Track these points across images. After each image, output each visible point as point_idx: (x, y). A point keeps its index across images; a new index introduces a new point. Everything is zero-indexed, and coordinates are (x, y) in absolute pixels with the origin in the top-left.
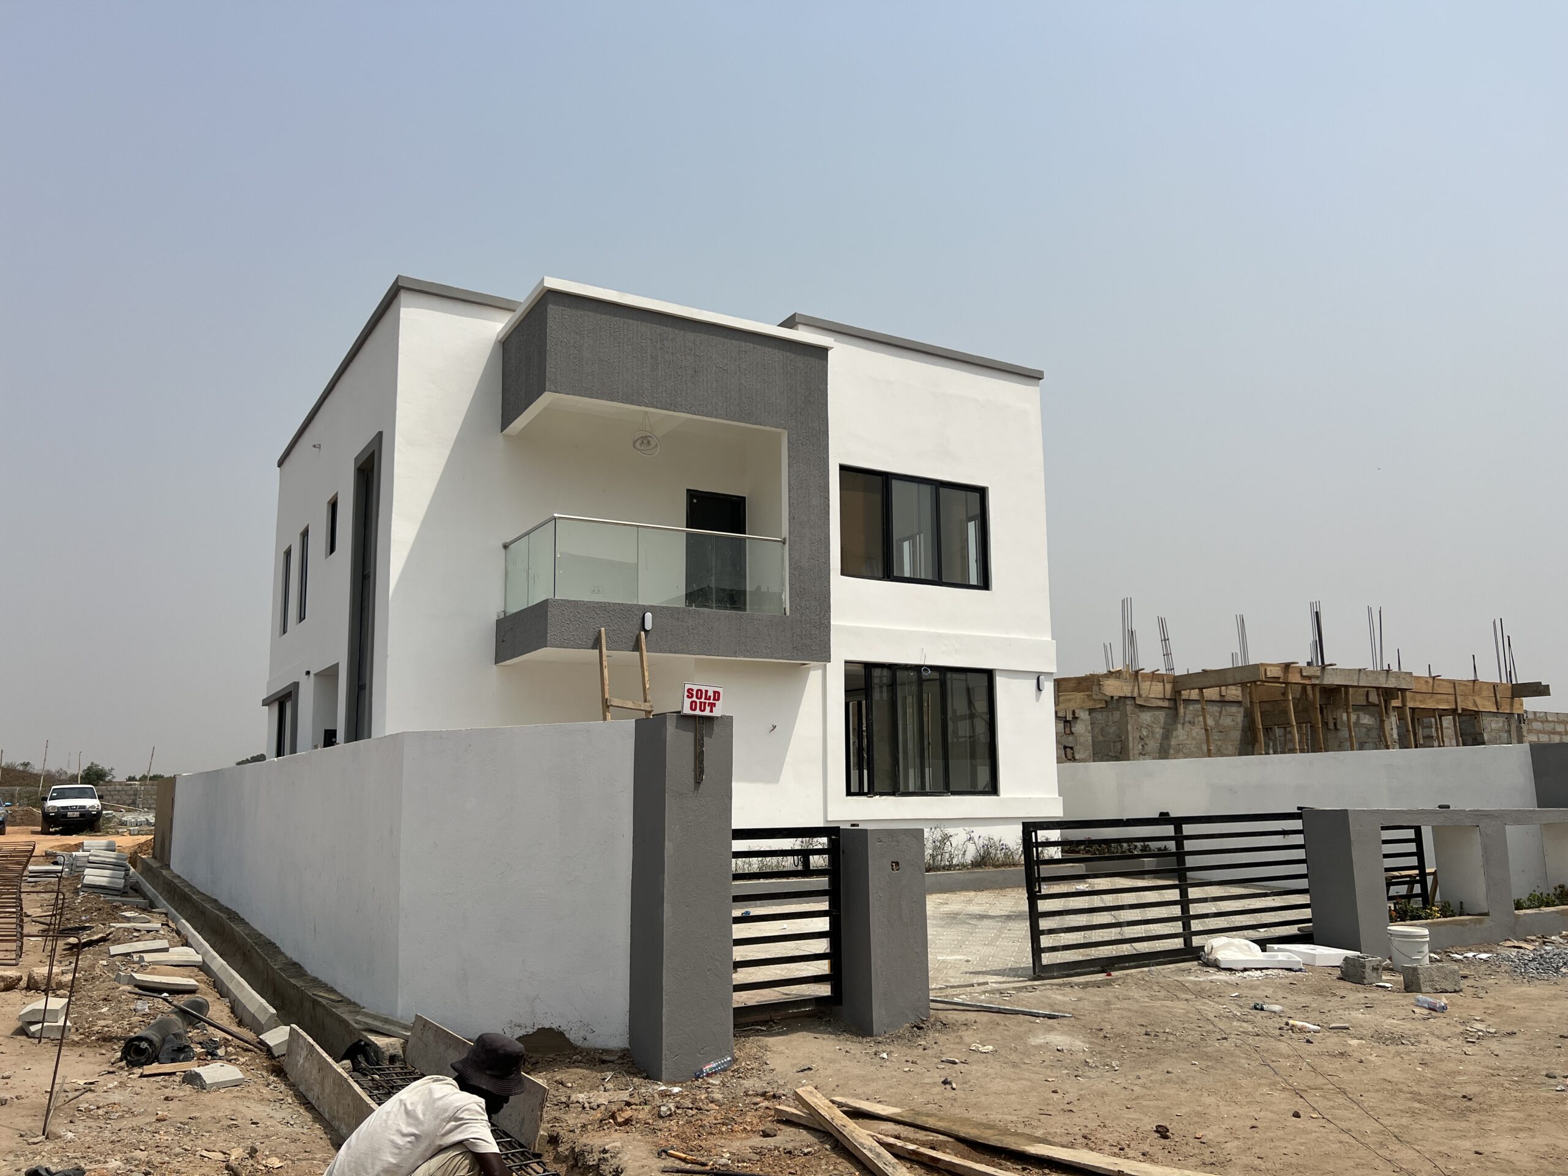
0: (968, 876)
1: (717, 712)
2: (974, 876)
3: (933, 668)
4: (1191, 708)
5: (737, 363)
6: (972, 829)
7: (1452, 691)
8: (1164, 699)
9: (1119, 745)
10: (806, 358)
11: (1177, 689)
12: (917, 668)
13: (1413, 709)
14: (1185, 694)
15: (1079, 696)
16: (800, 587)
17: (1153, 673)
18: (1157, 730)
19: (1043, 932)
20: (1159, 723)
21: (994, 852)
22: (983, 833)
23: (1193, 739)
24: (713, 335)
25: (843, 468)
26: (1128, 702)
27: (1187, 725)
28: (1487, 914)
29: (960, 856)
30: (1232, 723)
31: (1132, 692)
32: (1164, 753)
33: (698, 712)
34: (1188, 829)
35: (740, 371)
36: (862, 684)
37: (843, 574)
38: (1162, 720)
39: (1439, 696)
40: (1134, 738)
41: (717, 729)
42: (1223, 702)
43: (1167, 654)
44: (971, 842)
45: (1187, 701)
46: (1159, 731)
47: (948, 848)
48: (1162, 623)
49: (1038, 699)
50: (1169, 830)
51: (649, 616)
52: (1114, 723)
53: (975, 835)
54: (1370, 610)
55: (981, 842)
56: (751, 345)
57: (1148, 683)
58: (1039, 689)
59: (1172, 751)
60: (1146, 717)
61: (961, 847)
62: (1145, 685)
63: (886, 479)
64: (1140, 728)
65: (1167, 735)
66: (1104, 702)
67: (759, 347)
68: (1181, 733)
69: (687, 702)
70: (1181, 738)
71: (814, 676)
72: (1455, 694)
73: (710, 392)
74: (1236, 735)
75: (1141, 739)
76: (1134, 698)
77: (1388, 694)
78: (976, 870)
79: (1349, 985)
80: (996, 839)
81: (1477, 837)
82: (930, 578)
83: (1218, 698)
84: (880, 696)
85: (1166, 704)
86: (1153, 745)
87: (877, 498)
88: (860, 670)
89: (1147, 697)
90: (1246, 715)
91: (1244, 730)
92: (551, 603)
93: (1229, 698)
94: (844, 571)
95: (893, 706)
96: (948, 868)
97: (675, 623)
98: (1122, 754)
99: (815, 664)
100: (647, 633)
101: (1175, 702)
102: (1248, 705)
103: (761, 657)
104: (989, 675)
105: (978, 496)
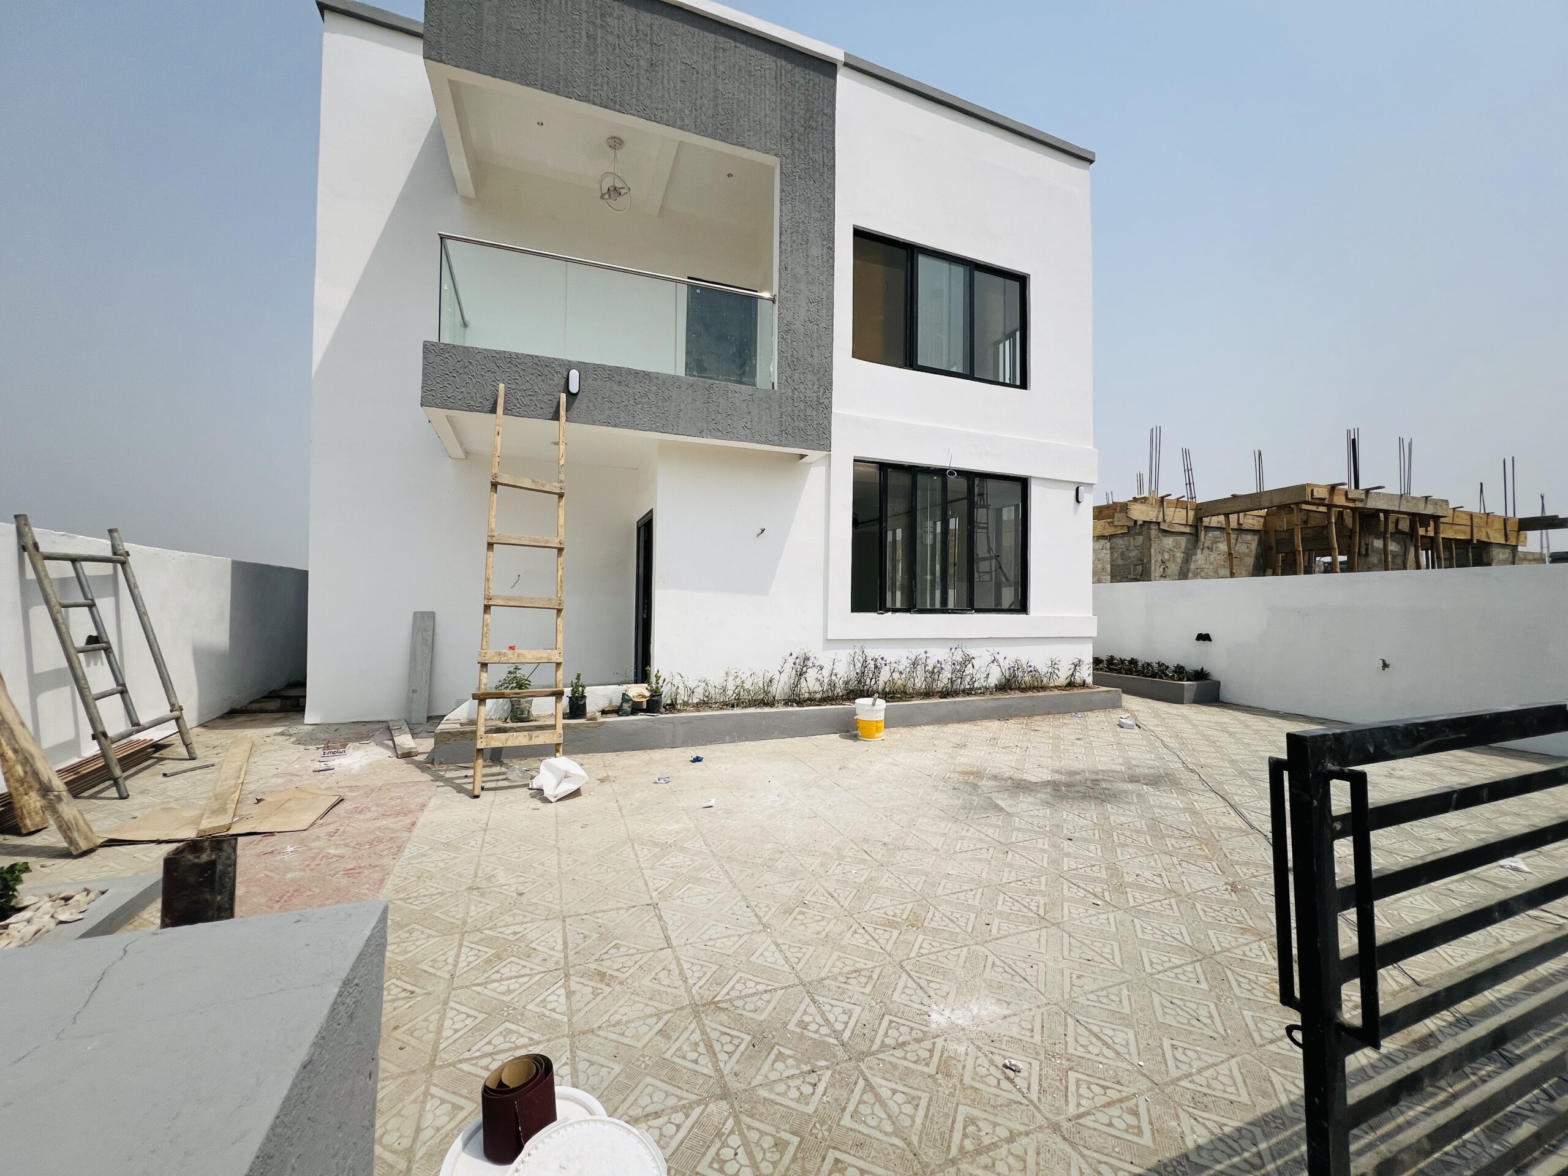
0: (991, 704)
2: (998, 703)
4: (1210, 535)
5: (712, 62)
6: (997, 649)
7: (1469, 523)
8: (1186, 525)
9: (1140, 568)
10: (807, 71)
11: (1199, 516)
12: (941, 472)
14: (1206, 521)
15: (1100, 523)
16: (792, 356)
17: (1178, 499)
18: (1178, 554)
20: (1180, 547)
21: (1020, 674)
22: (1010, 655)
23: (1211, 564)
24: (678, 20)
26: (1153, 527)
27: (1206, 551)
29: (982, 680)
30: (1247, 550)
31: (1157, 517)
32: (1183, 574)
35: (716, 73)
37: (856, 354)
38: (1183, 545)
39: (1458, 527)
40: (1156, 561)
42: (1240, 530)
43: (1190, 484)
44: (995, 663)
45: (1208, 528)
46: (1179, 556)
47: (969, 670)
48: (1186, 453)
49: (1075, 512)
51: (574, 375)
52: (1135, 547)
53: (1000, 658)
54: (1401, 441)
55: (1005, 665)
56: (733, 43)
57: (1173, 509)
58: (1077, 501)
59: (1190, 575)
60: (1169, 541)
61: (983, 669)
62: (1170, 512)
63: (910, 249)
64: (1162, 552)
65: (1187, 560)
66: (1126, 528)
67: (743, 47)
68: (1200, 558)
70: (1199, 562)
71: (815, 474)
72: (1472, 526)
73: (672, 94)
74: (1250, 561)
75: (1163, 562)
76: (1159, 523)
77: (1421, 521)
78: (1000, 696)
80: (1024, 662)
82: (960, 370)
84: (896, 506)
85: (1188, 530)
86: (1173, 568)
87: (900, 274)
88: (873, 470)
89: (1170, 522)
90: (1260, 543)
91: (1257, 558)
92: (427, 347)
93: (1246, 526)
94: (859, 353)
95: (912, 513)
96: (968, 692)
97: (616, 388)
98: (1144, 575)
99: (813, 455)
100: (572, 396)
101: (1196, 529)
102: (1263, 534)
103: (738, 439)
104: (1023, 483)
105: (1017, 284)
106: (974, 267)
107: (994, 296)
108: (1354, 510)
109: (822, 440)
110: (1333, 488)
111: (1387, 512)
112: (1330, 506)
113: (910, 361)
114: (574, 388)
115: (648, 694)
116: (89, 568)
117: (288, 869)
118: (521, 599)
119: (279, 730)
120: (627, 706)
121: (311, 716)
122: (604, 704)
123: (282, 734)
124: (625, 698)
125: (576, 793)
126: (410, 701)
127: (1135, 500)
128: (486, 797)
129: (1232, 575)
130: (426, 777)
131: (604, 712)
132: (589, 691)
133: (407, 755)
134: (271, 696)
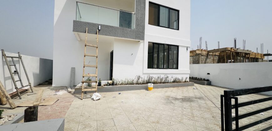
0: (171, 85)
2: (173, 85)
3: (167, 45)
6: (173, 75)
12: (163, 44)
13: (251, 58)
14: (209, 54)
15: (191, 54)
16: (138, 24)
17: (204, 50)
20: (205, 58)
21: (177, 80)
22: (175, 76)
23: (210, 61)
25: (150, 2)
29: (170, 81)
30: (216, 59)
32: (205, 63)
39: (253, 55)
40: (200, 60)
42: (215, 55)
43: (207, 47)
45: (210, 55)
46: (205, 60)
47: (168, 79)
48: (206, 42)
49: (187, 52)
51: (100, 26)
52: (197, 58)
53: (173, 77)
54: (243, 40)
58: (187, 50)
60: (203, 57)
61: (170, 79)
62: (203, 52)
63: (159, 6)
64: (202, 59)
66: (195, 55)
68: (208, 60)
71: (142, 44)
72: (255, 55)
76: (201, 54)
77: (246, 54)
78: (173, 83)
80: (177, 77)
82: (167, 27)
84: (156, 50)
85: (206, 55)
86: (203, 62)
87: (157, 10)
88: (152, 44)
89: (203, 54)
90: (219, 57)
91: (218, 60)
92: (74, 21)
94: (149, 24)
95: (158, 51)
96: (168, 83)
97: (107, 29)
98: (198, 63)
99: (141, 41)
100: (99, 30)
102: (219, 56)
103: (128, 38)
104: (178, 46)
105: (177, 12)
106: (170, 9)
107: (173, 14)
108: (235, 52)
109: (143, 39)
110: (231, 48)
111: (241, 53)
112: (231, 51)
113: (158, 25)
114: (100, 29)
115: (112, 82)
116: (15, 59)
117: (49, 112)
118: (90, 65)
119: (48, 87)
120: (108, 84)
121: (53, 85)
122: (104, 84)
123: (48, 88)
124: (108, 83)
125: (99, 99)
126: (70, 83)
127: (197, 50)
128: (84, 100)
129: (214, 63)
130: (73, 96)
131: (104, 85)
132: (102, 82)
133: (70, 92)
134: (46, 82)
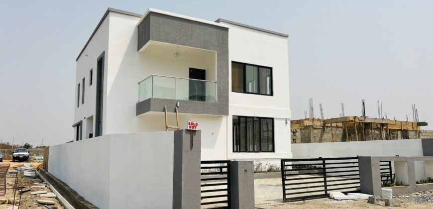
0: (266, 175)
1: (197, 129)
3: (257, 117)
4: (328, 129)
5: (203, 32)
6: (267, 161)
7: (400, 124)
8: (321, 126)
9: (308, 139)
10: (223, 31)
11: (324, 123)
12: (253, 117)
13: (390, 129)
14: (327, 125)
15: (297, 125)
16: (220, 95)
17: (318, 119)
19: (286, 189)
21: (273, 168)
22: (270, 162)
24: (196, 24)
25: (232, 62)
27: (327, 133)
28: (408, 185)
29: (264, 169)
30: (340, 133)
31: (312, 124)
32: (320, 141)
33: (191, 129)
34: (326, 162)
36: (237, 122)
37: (232, 91)
38: (320, 132)
39: (397, 126)
40: (312, 137)
41: (197, 133)
42: (337, 127)
43: (322, 114)
44: (267, 165)
45: (327, 127)
46: (319, 135)
47: (261, 166)
48: (320, 105)
49: (286, 126)
50: (321, 162)
51: (178, 103)
52: (307, 133)
53: (268, 163)
54: (378, 102)
55: (270, 165)
56: (207, 27)
57: (316, 122)
58: (286, 123)
59: (323, 141)
60: (316, 131)
61: (264, 166)
63: (244, 65)
64: (314, 134)
65: (322, 136)
66: (304, 127)
67: (209, 28)
68: (325, 136)
69: (189, 126)
73: (195, 40)
74: (341, 136)
75: (314, 137)
76: (312, 126)
77: (383, 125)
78: (268, 173)
79: (370, 204)
80: (274, 164)
81: (406, 164)
82: (256, 92)
83: (335, 126)
84: (242, 125)
85: (321, 128)
86: (318, 139)
87: (242, 70)
88: (237, 118)
89: (316, 125)
90: (343, 130)
91: (343, 135)
92: (151, 99)
93: (339, 126)
95: (246, 128)
96: (261, 172)
97: (186, 105)
98: (309, 141)
99: (225, 116)
100: (178, 107)
101: (324, 127)
102: (344, 128)
103: (209, 114)
106: (259, 67)
107: (264, 73)
108: (362, 123)
109: (227, 113)
110: (355, 117)
111: (371, 123)
112: (355, 122)
113: (245, 92)
114: (178, 105)
127: (306, 119)
129: (333, 141)
